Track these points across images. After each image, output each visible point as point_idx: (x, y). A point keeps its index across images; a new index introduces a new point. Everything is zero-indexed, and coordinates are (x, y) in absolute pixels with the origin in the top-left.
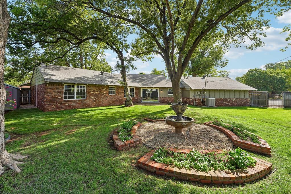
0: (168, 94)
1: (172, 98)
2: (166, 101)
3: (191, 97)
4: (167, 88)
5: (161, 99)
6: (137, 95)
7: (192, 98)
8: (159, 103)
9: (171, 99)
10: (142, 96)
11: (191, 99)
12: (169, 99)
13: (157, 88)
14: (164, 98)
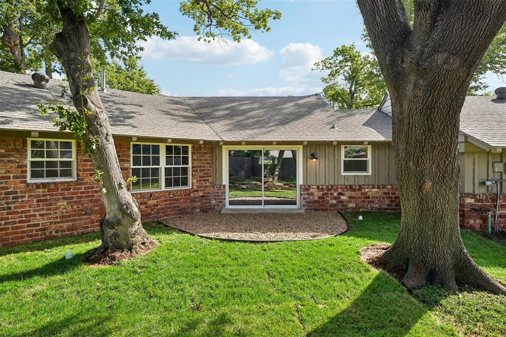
0: (343, 174)
1: (360, 188)
2: (334, 202)
3: (468, 189)
4: (340, 143)
5: (312, 194)
6: (203, 179)
7: (473, 196)
8: (303, 211)
9: (353, 194)
10: (225, 181)
11: (469, 201)
12: (348, 193)
13: (294, 147)
14: (322, 190)
